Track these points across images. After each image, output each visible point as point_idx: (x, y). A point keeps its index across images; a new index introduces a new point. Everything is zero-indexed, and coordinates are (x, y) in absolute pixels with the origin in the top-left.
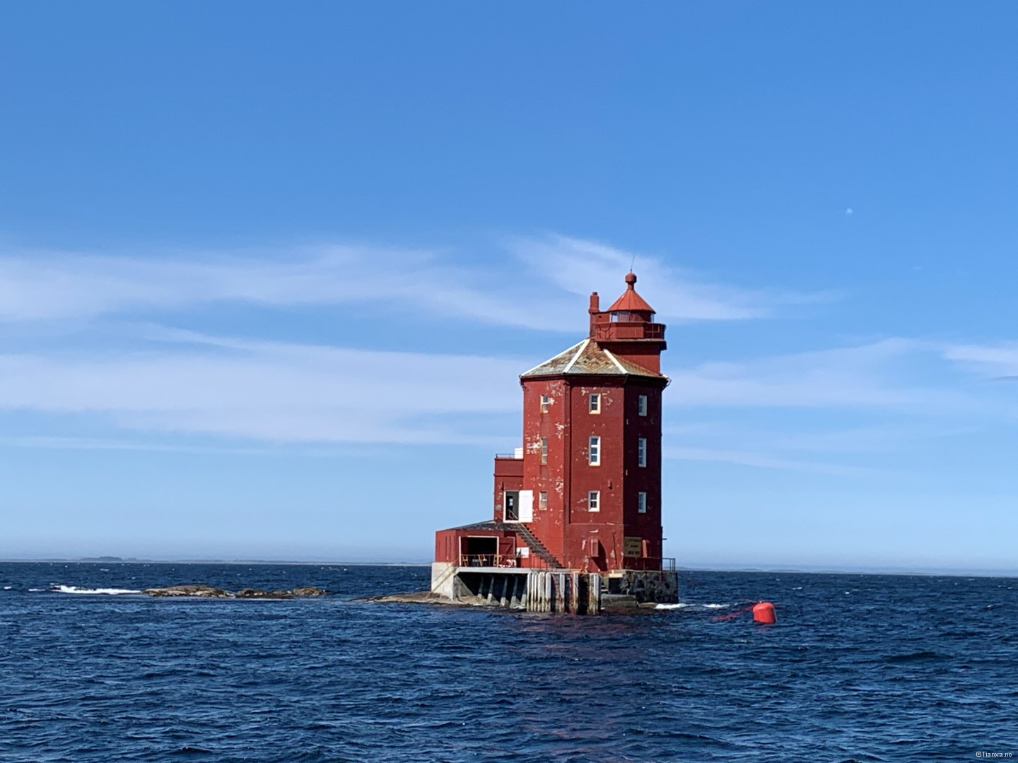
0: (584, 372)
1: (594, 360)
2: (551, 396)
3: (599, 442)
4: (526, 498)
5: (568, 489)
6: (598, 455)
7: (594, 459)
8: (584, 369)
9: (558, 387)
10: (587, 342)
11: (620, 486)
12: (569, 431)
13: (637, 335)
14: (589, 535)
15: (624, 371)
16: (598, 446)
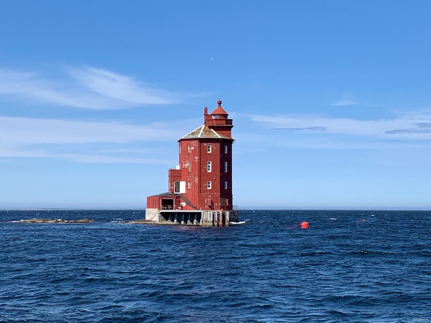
1: (208, 133)
2: (193, 146)
4: (183, 184)
5: (200, 181)
6: (211, 168)
7: (209, 170)
8: (205, 136)
9: (196, 143)
10: (204, 126)
11: (219, 179)
12: (200, 159)
13: (223, 123)
14: (207, 197)
15: (220, 137)
16: (210, 165)
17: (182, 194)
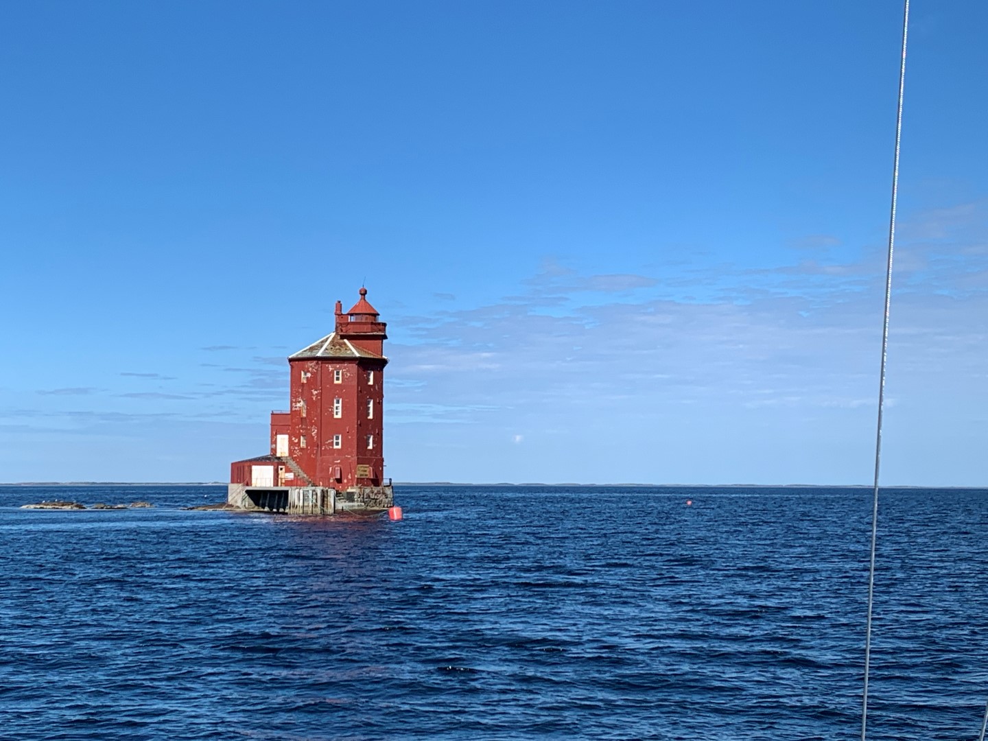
0: (331, 355)
1: (338, 347)
2: (309, 371)
3: (340, 402)
5: (320, 434)
6: (340, 411)
7: (337, 413)
9: (313, 366)
10: (333, 335)
11: (353, 431)
12: (321, 395)
13: (366, 330)
14: (334, 464)
15: (358, 355)
16: (340, 405)
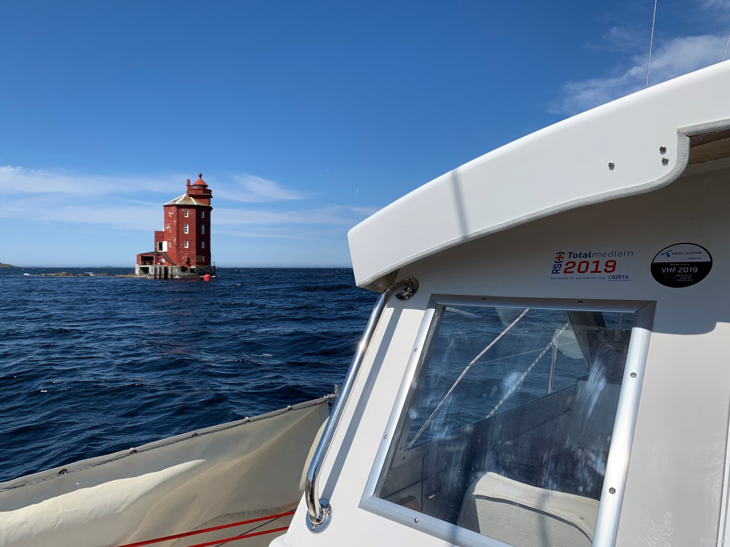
1: (187, 200)
2: (172, 211)
3: (188, 226)
4: (165, 244)
5: (178, 241)
6: (188, 230)
7: (186, 231)
8: (183, 203)
9: (174, 209)
10: (185, 195)
11: (195, 240)
12: (178, 223)
13: (201, 193)
14: (184, 255)
15: (196, 204)
16: (187, 227)
17: (165, 252)
